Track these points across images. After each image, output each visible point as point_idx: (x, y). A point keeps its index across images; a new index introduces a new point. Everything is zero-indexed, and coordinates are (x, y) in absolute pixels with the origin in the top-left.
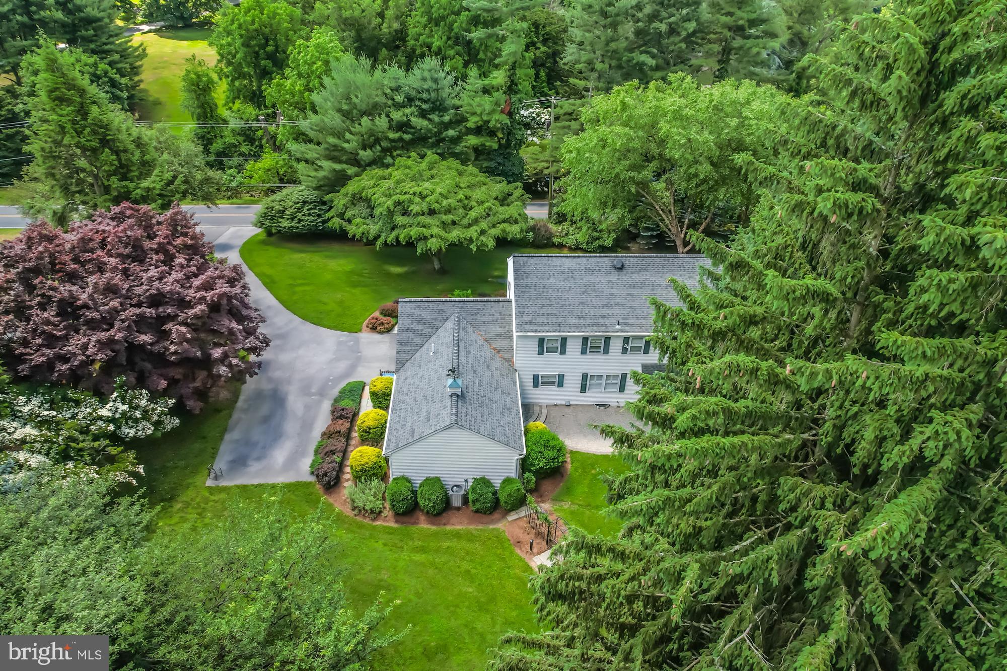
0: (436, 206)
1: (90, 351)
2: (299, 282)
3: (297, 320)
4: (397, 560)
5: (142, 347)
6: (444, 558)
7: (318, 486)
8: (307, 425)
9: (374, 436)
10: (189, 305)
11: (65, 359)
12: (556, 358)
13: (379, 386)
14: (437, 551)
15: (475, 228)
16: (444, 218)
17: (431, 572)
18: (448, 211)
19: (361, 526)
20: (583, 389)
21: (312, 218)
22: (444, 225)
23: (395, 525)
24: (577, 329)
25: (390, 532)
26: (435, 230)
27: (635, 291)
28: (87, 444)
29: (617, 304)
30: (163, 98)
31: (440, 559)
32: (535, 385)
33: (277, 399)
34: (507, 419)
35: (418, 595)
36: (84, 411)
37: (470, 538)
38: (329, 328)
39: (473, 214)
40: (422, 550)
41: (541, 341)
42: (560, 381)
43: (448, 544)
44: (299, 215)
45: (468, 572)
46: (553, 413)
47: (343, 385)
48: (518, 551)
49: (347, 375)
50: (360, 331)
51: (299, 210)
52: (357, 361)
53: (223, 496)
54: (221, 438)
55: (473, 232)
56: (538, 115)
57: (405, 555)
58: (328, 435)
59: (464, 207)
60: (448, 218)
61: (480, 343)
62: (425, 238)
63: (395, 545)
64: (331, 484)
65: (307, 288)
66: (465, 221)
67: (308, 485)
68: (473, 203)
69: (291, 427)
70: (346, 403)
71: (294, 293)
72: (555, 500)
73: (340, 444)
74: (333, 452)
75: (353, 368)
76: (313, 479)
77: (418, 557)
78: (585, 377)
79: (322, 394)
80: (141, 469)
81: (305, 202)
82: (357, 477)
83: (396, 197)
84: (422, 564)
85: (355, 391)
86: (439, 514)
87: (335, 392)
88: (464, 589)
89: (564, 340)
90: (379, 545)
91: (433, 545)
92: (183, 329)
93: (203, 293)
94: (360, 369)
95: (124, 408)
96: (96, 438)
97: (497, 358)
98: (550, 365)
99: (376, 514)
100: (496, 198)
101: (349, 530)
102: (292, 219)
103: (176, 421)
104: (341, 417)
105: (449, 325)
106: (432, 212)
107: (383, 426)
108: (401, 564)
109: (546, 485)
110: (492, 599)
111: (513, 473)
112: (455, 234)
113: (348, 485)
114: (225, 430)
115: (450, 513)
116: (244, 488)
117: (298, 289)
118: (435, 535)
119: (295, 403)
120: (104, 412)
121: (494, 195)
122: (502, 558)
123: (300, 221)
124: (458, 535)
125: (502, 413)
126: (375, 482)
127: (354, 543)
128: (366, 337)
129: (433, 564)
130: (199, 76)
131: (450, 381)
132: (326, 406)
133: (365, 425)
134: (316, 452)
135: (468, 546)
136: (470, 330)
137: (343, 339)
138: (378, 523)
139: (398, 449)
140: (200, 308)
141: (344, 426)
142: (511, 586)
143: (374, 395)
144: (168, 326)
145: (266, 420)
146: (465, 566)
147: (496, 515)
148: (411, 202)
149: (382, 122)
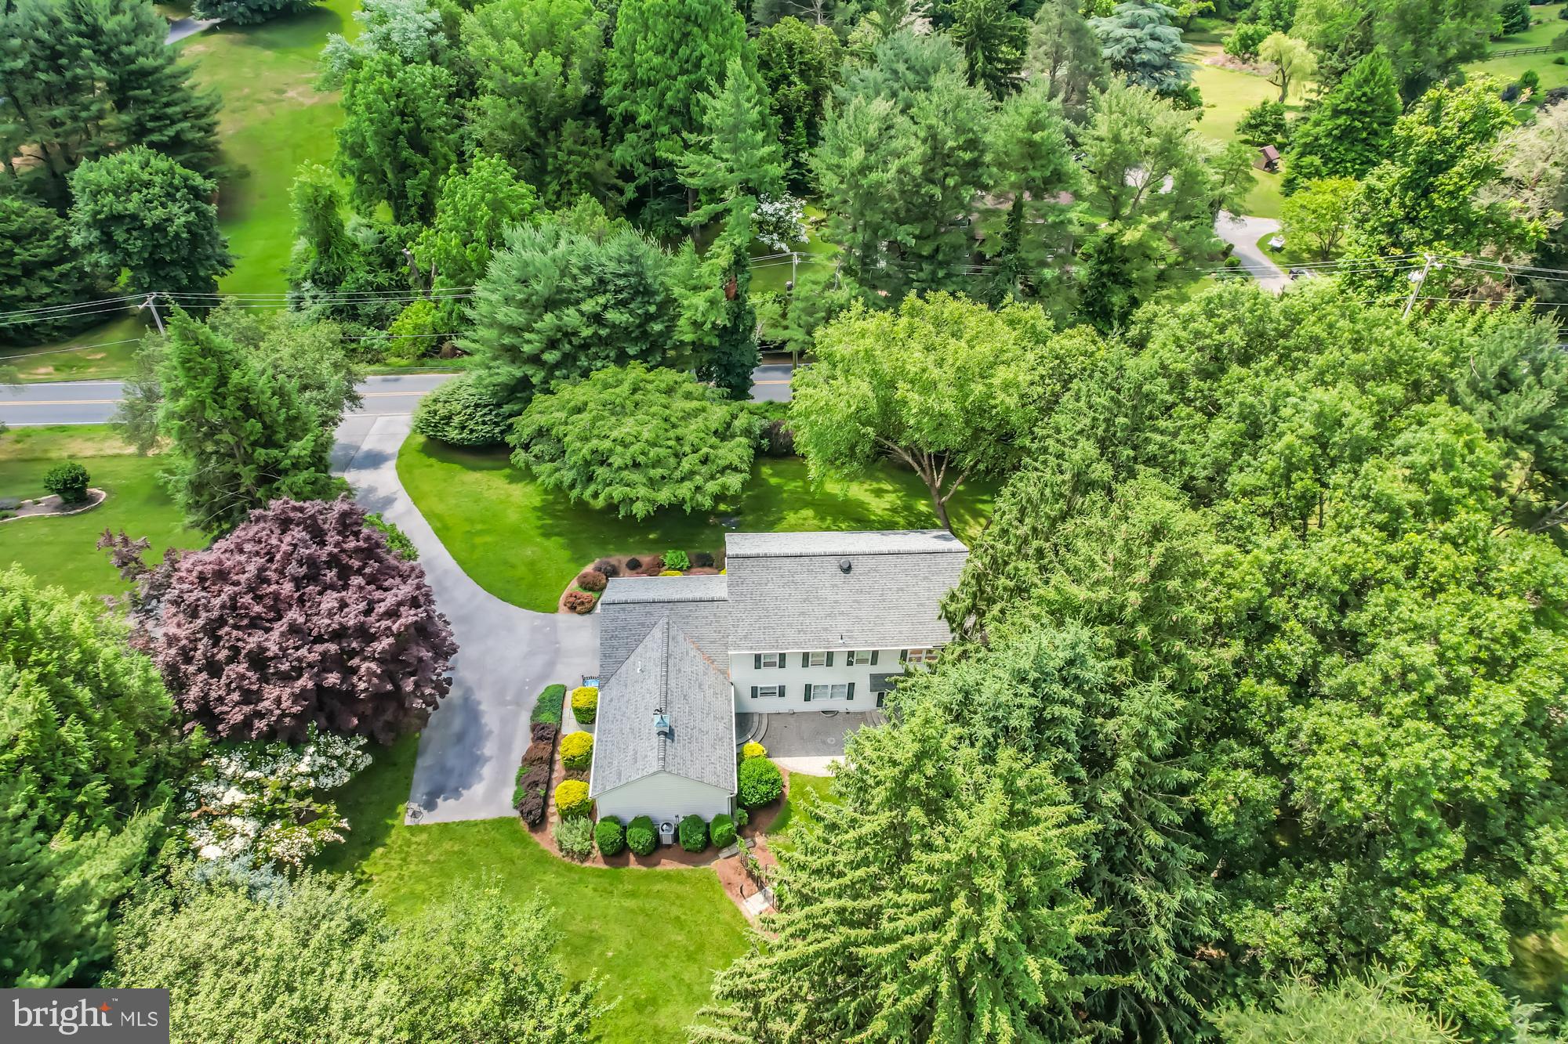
0: (641, 459)
1: (284, 705)
2: (479, 527)
3: (482, 593)
4: (607, 907)
5: (332, 690)
6: (655, 903)
7: (522, 823)
8: (505, 747)
9: (579, 767)
10: (373, 638)
11: (260, 715)
12: (775, 671)
13: (582, 703)
14: (647, 895)
15: (687, 484)
16: (652, 472)
17: (640, 919)
18: (657, 463)
19: (570, 869)
20: (807, 698)
21: (487, 428)
22: (652, 483)
23: (605, 867)
24: (797, 644)
25: (600, 874)
26: (642, 491)
27: (862, 597)
28: (292, 803)
29: (842, 613)
30: (251, 163)
31: (651, 904)
32: (754, 695)
33: (471, 711)
34: (719, 752)
35: (629, 946)
36: (283, 768)
37: (681, 879)
38: (521, 606)
39: (686, 465)
40: (632, 894)
41: (758, 658)
42: (782, 692)
43: (658, 887)
44: (471, 424)
45: (678, 918)
46: (775, 724)
47: (541, 690)
48: (728, 894)
49: (544, 676)
50: (556, 610)
51: (471, 417)
52: (555, 655)
53: (424, 836)
54: (413, 764)
55: (685, 490)
56: (788, 211)
57: (615, 901)
58: (529, 761)
59: (676, 455)
60: (656, 473)
61: (692, 653)
62: (632, 501)
63: (605, 890)
64: (538, 822)
65: (488, 539)
66: (677, 474)
67: (510, 821)
68: (687, 449)
69: (489, 749)
70: (546, 718)
71: (474, 547)
72: (768, 833)
73: (541, 772)
74: (536, 784)
75: (551, 665)
76: (516, 814)
77: (630, 903)
78: (808, 688)
79: (518, 702)
80: (345, 824)
81: (477, 406)
82: (564, 817)
83: (594, 442)
84: (632, 911)
85: (554, 700)
86: (649, 854)
87: (533, 701)
88: (673, 937)
89: (783, 657)
90: (589, 891)
91: (643, 889)
92: (373, 666)
93: (389, 623)
94: (559, 668)
95: (322, 760)
96: (300, 796)
97: (712, 672)
98: (770, 677)
99: (585, 856)
100: (716, 432)
101: (558, 874)
102: (463, 428)
103: (368, 760)
104: (541, 738)
105: (657, 633)
106: (636, 465)
107: (589, 754)
108: (612, 911)
109: (762, 818)
110: (701, 948)
111: (726, 810)
112: (664, 496)
113: (554, 823)
114: (415, 756)
115: (661, 852)
116: (445, 827)
117: (478, 540)
118: (646, 876)
119: (491, 718)
120: (303, 767)
121: (713, 427)
122: (711, 901)
123: (472, 431)
124: (668, 877)
125: (713, 746)
126: (582, 821)
127: (564, 889)
128: (564, 617)
129: (643, 911)
130: (317, 188)
131: (657, 718)
132: (524, 720)
133: (569, 754)
134: (519, 781)
135: (679, 889)
136: (681, 638)
137: (537, 623)
138: (587, 864)
139: (604, 792)
140: (386, 643)
141: (544, 750)
142: (718, 933)
143: (578, 711)
144: (355, 662)
145: (460, 738)
146: (675, 911)
147: (708, 854)
148: (611, 451)
149: (571, 317)
